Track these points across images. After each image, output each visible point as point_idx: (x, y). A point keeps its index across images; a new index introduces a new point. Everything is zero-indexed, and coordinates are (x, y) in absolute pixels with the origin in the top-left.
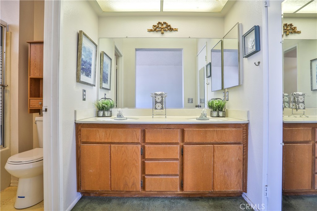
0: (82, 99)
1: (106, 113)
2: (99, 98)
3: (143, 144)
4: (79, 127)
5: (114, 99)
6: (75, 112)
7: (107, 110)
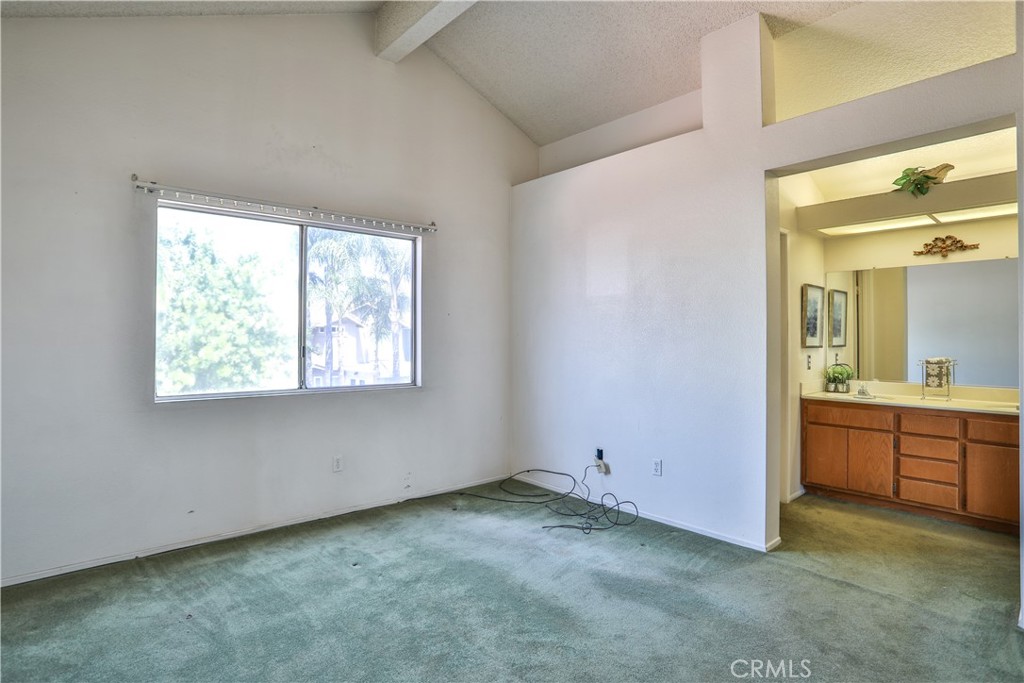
0: (806, 367)
1: (840, 387)
2: (828, 365)
3: (897, 434)
4: (805, 403)
5: (852, 363)
6: (801, 385)
7: (842, 382)
